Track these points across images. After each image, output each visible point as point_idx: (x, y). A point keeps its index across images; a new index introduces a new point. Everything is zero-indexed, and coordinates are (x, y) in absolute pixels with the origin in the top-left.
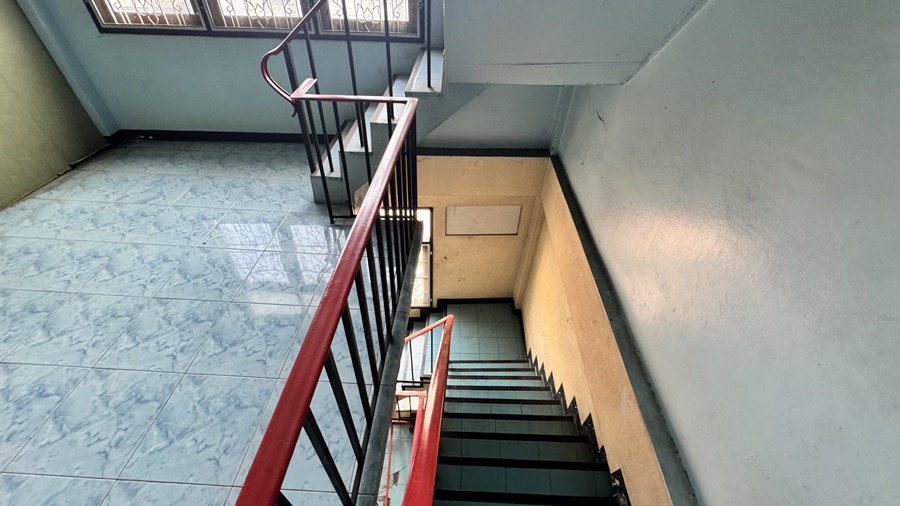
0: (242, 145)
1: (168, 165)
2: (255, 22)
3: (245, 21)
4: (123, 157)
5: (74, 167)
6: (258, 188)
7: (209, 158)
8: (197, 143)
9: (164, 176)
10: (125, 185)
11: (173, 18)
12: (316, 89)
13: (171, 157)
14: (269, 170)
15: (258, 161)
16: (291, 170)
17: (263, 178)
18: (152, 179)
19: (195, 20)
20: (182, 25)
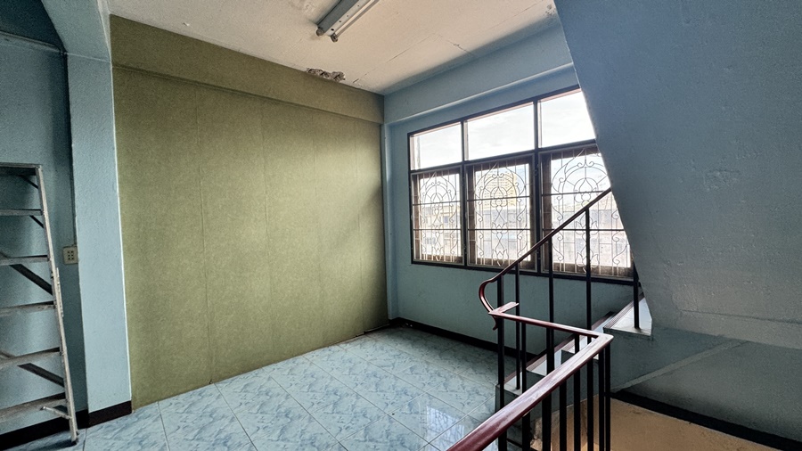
0: (462, 346)
1: (410, 346)
2: (495, 262)
3: (489, 261)
4: (391, 334)
5: (366, 333)
6: (455, 383)
7: (435, 348)
8: (435, 336)
9: (403, 352)
10: (380, 352)
11: (448, 258)
12: (517, 311)
13: (414, 341)
14: (471, 371)
15: (467, 361)
16: (488, 376)
17: (463, 376)
18: (396, 353)
19: (459, 259)
20: (452, 261)
